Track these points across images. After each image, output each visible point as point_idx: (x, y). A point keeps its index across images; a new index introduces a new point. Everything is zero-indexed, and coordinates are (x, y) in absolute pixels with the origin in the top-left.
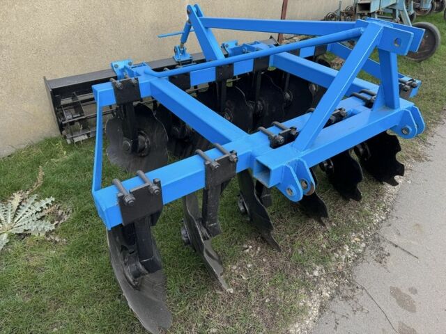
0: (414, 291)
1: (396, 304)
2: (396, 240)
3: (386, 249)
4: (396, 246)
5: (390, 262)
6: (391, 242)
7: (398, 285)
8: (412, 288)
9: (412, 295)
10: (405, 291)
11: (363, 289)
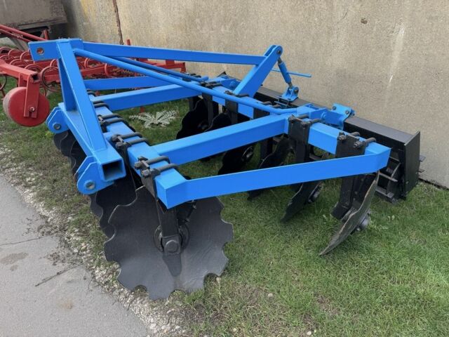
0: (12, 269)
1: (14, 252)
2: (66, 276)
3: (61, 264)
4: (58, 274)
5: (48, 263)
6: (65, 271)
7: (26, 259)
8: (16, 268)
9: (12, 265)
10: (19, 262)
11: (40, 238)
